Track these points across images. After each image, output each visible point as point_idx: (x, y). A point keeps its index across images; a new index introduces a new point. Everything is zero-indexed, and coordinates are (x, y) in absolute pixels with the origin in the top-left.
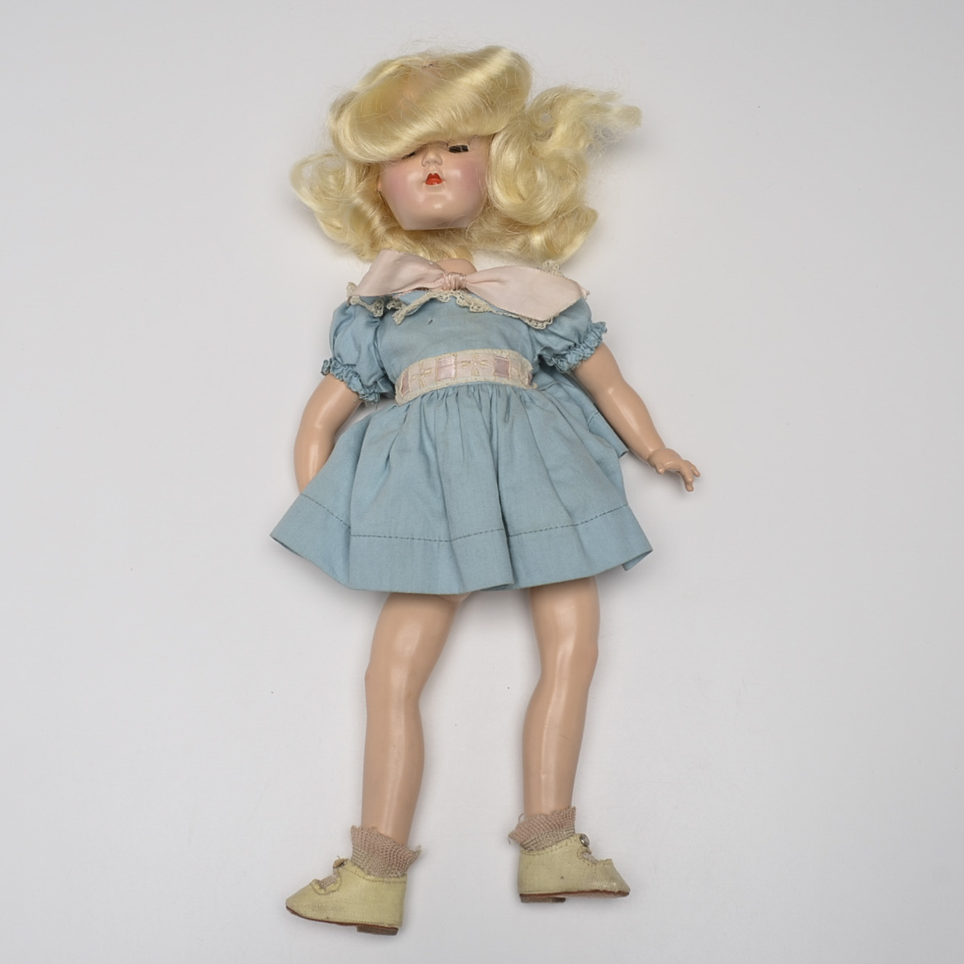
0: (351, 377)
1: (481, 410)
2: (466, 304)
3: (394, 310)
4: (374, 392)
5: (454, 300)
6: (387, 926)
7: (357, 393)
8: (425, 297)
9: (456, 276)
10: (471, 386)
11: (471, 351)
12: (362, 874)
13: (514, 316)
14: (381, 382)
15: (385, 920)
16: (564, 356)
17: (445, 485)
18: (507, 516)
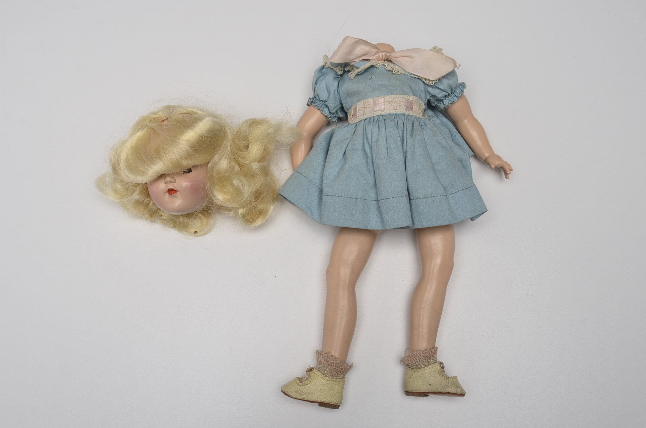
0: (324, 108)
1: (398, 129)
2: (391, 69)
3: (349, 71)
4: (335, 116)
5: (384, 67)
6: (335, 404)
7: (326, 117)
8: (368, 64)
9: (386, 53)
10: (393, 115)
11: (393, 96)
12: (322, 376)
13: (417, 77)
14: (340, 111)
15: (333, 401)
16: (441, 101)
17: (376, 170)
18: (410, 188)
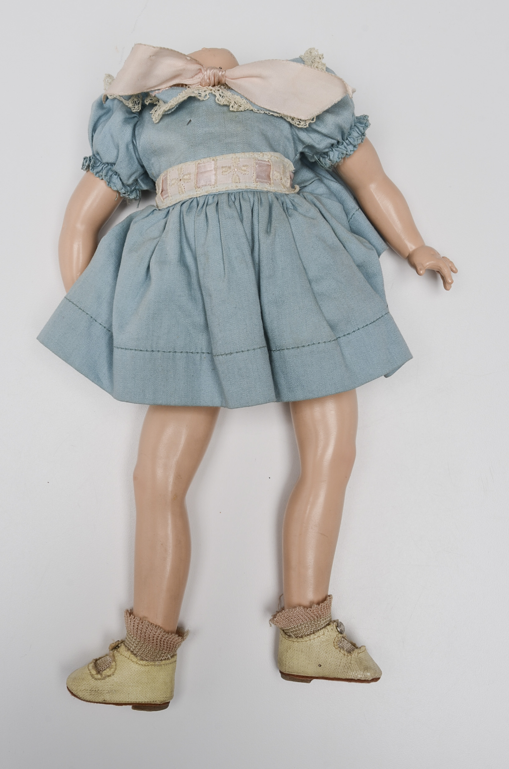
0: (111, 176)
1: (242, 221)
2: (226, 103)
3: (152, 105)
4: (135, 189)
5: (213, 98)
7: (118, 192)
8: (182, 96)
9: (215, 71)
10: (232, 194)
11: (231, 155)
12: (135, 659)
13: (276, 115)
14: (142, 180)
16: (326, 154)
17: (207, 299)
18: (269, 331)
